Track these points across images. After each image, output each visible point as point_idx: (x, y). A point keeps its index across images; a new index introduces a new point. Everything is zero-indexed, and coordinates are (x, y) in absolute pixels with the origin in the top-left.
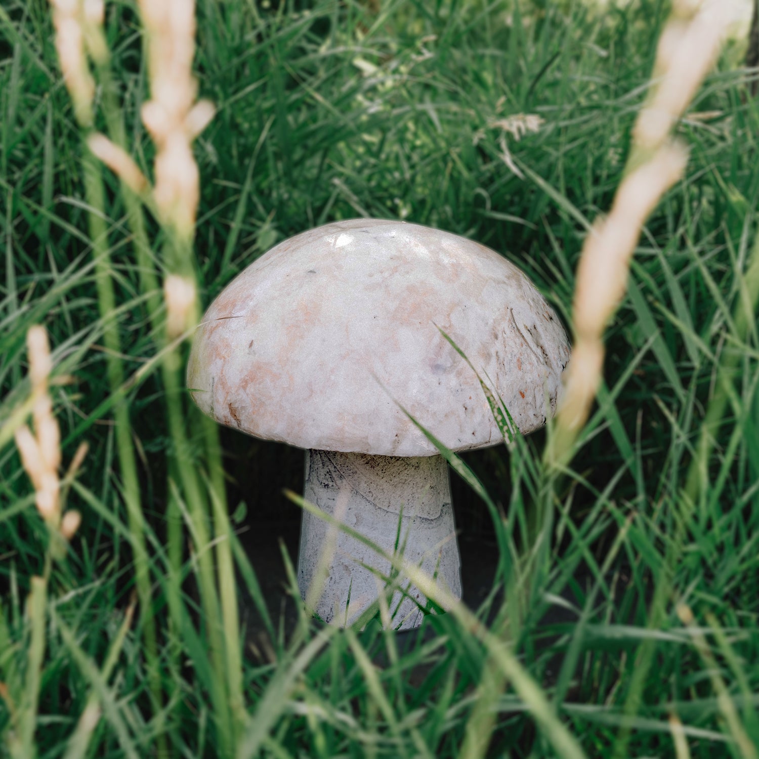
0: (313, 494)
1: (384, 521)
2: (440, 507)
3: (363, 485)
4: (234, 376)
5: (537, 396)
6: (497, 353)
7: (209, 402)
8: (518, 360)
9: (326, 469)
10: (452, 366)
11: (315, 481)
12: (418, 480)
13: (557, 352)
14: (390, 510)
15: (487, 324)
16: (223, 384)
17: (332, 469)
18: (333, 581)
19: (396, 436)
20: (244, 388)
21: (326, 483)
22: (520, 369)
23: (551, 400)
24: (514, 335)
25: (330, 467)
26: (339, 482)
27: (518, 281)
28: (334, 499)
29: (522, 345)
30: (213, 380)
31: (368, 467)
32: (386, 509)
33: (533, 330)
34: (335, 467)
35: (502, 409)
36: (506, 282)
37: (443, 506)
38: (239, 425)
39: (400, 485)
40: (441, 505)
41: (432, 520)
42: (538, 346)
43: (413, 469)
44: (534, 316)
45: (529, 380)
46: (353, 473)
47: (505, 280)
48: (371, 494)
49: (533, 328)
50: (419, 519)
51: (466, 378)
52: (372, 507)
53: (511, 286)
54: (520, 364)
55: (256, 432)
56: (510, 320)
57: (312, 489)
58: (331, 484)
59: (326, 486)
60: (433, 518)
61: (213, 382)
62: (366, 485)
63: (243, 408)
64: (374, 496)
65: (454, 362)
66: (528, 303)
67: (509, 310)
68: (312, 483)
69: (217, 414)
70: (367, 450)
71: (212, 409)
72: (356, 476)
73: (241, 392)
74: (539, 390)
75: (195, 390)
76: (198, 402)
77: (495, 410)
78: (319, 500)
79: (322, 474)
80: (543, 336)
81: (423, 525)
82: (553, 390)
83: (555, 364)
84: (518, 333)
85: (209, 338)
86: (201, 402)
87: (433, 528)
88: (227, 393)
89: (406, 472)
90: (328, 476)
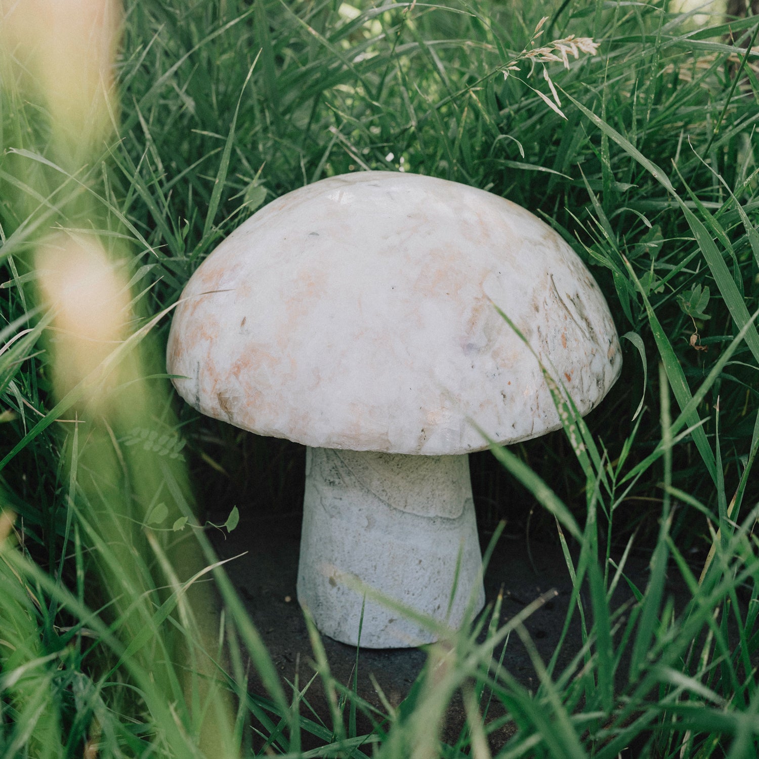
0: (316, 493)
1: (400, 523)
2: (463, 504)
3: (376, 483)
4: (223, 360)
5: (584, 378)
6: (539, 328)
7: (194, 391)
8: (563, 336)
9: (331, 464)
10: (487, 345)
11: (318, 477)
12: (439, 475)
13: (603, 324)
14: (408, 510)
15: (526, 293)
16: (210, 370)
17: (339, 464)
18: (341, 592)
19: (422, 431)
20: (236, 374)
21: (332, 480)
22: (565, 347)
23: (598, 381)
24: (556, 306)
25: (336, 462)
26: (347, 479)
27: (555, 242)
28: (341, 499)
29: (566, 318)
30: (199, 365)
31: (381, 462)
32: (402, 509)
33: (576, 300)
34: (342, 462)
35: (568, 403)
36: (544, 243)
37: (466, 502)
38: (231, 418)
39: (418, 481)
40: (463, 501)
41: (454, 520)
42: (582, 318)
43: (433, 463)
44: (576, 283)
45: (575, 360)
46: (363, 468)
47: (541, 240)
48: (384, 494)
49: (575, 297)
50: (439, 520)
51: (503, 360)
52: (386, 508)
53: (549, 247)
54: (565, 339)
55: (252, 427)
56: (551, 289)
57: (314, 486)
58: (337, 481)
59: (332, 483)
60: (455, 517)
61: (198, 368)
62: (379, 483)
63: (235, 398)
64: (389, 494)
65: (489, 340)
66: (569, 267)
67: (549, 277)
68: (315, 479)
69: (204, 405)
70: (387, 448)
71: (198, 399)
72: (367, 473)
73: (233, 379)
74: (586, 371)
75: (177, 377)
76: (180, 390)
77: (560, 406)
78: (323, 500)
79: (327, 469)
80: (587, 306)
81: (444, 526)
82: (601, 370)
83: (602, 339)
84: (560, 304)
85: (192, 314)
86: (184, 391)
87: (455, 528)
88: (216, 381)
89: (425, 466)
90: (334, 472)
